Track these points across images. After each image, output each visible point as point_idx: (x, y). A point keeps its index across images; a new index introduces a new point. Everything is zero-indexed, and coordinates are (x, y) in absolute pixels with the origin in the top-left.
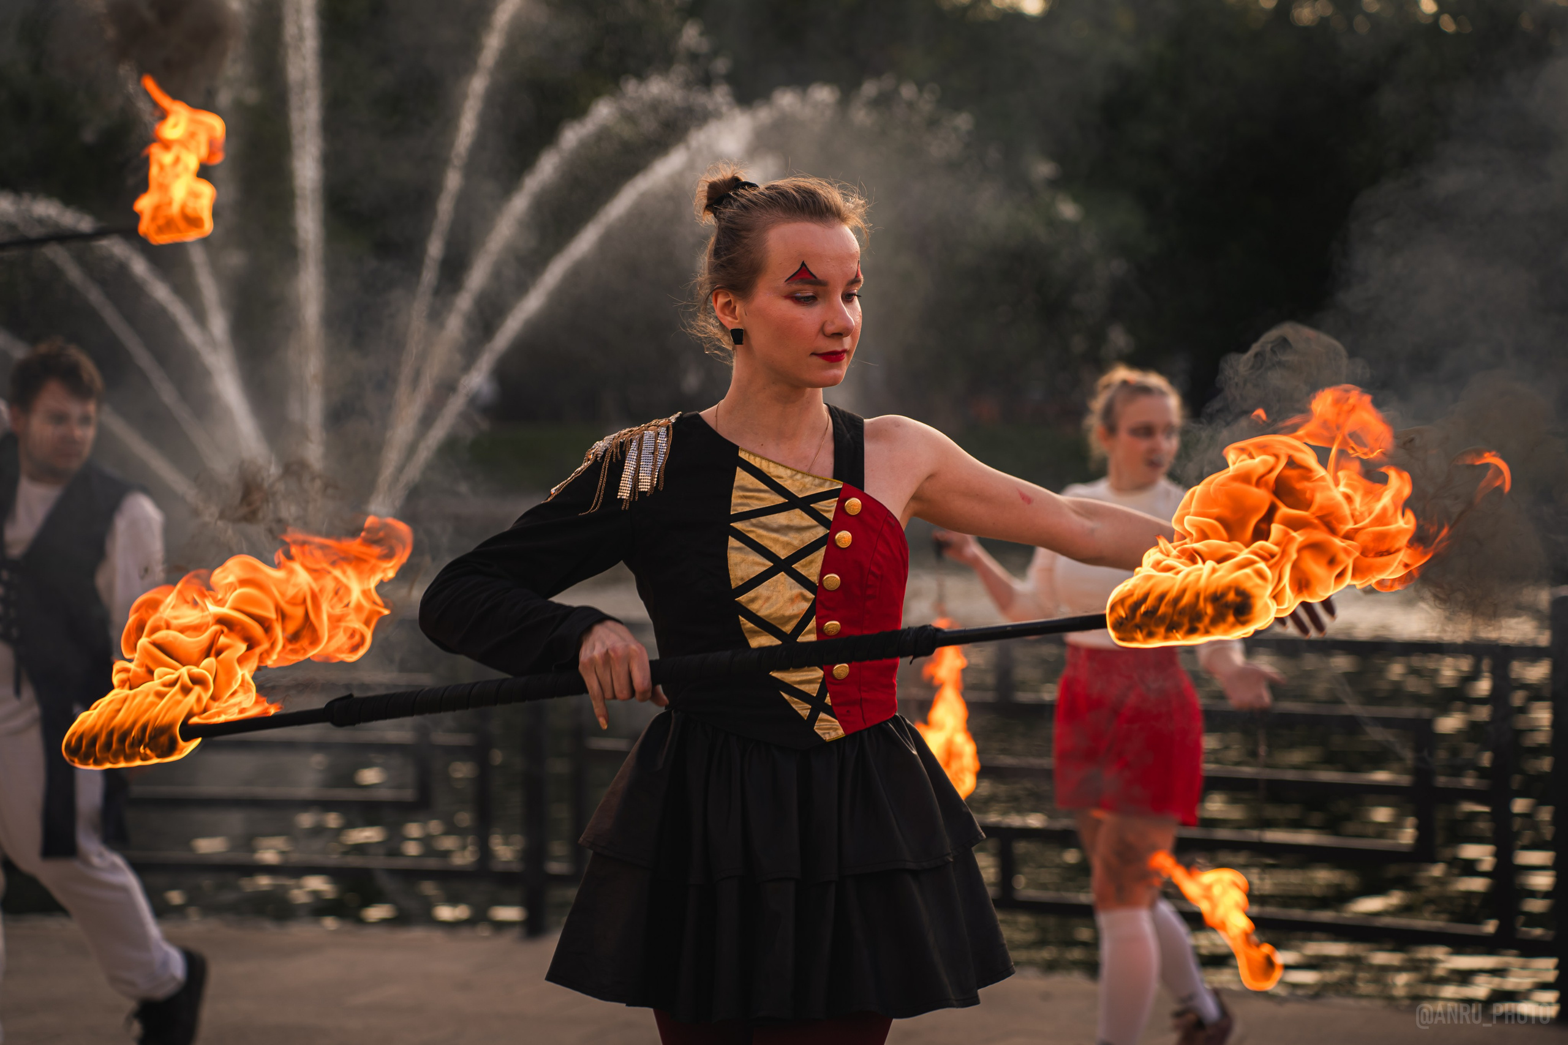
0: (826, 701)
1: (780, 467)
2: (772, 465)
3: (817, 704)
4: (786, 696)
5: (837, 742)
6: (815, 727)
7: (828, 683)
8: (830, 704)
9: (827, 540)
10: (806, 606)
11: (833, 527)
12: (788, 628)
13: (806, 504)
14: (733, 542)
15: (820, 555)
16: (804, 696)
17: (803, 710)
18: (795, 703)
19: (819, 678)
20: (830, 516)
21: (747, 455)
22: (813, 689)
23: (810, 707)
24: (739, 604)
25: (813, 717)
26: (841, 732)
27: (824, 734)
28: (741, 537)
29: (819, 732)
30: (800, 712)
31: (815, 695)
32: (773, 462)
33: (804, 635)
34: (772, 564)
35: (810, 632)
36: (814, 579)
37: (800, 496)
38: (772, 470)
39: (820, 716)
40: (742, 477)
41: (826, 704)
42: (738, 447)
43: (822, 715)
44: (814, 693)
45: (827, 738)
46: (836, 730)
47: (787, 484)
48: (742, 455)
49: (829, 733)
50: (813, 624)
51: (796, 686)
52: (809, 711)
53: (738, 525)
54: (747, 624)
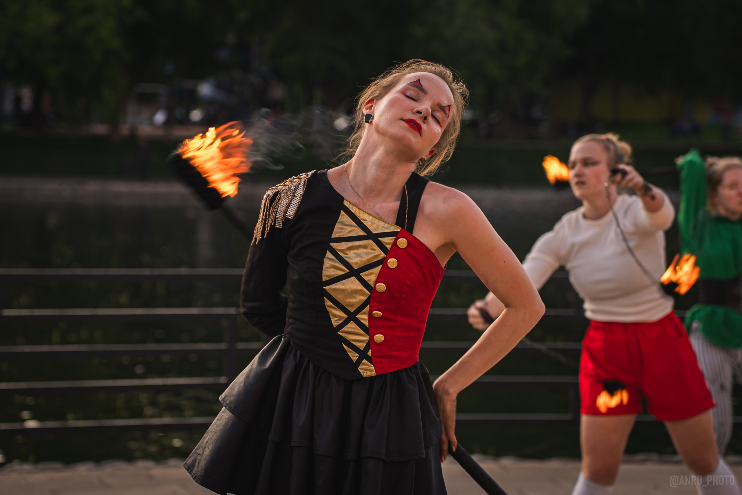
0: (368, 354)
1: (366, 214)
2: (362, 212)
3: (363, 354)
4: (345, 347)
5: (371, 378)
6: (359, 368)
7: (371, 343)
8: (371, 356)
9: (383, 262)
10: (364, 298)
11: (389, 253)
12: (352, 310)
13: (376, 238)
14: (329, 255)
15: (378, 269)
16: (356, 349)
17: (354, 356)
18: (350, 352)
19: (366, 340)
20: (389, 247)
21: (349, 204)
22: (362, 346)
23: (358, 355)
24: (325, 290)
25: (359, 362)
26: (374, 373)
27: (363, 372)
28: (334, 252)
29: (361, 371)
30: (351, 357)
31: (362, 349)
32: (362, 210)
33: (360, 314)
34: (349, 271)
35: (364, 313)
36: (372, 283)
37: (374, 233)
38: (362, 216)
39: (363, 361)
40: (344, 217)
41: (368, 355)
42: (344, 198)
43: (364, 361)
44: (362, 348)
45: (365, 375)
46: (371, 371)
47: (368, 224)
48: (346, 203)
49: (366, 372)
50: (367, 309)
51: (352, 342)
52: (357, 358)
53: (334, 245)
54: (328, 303)
